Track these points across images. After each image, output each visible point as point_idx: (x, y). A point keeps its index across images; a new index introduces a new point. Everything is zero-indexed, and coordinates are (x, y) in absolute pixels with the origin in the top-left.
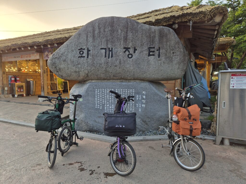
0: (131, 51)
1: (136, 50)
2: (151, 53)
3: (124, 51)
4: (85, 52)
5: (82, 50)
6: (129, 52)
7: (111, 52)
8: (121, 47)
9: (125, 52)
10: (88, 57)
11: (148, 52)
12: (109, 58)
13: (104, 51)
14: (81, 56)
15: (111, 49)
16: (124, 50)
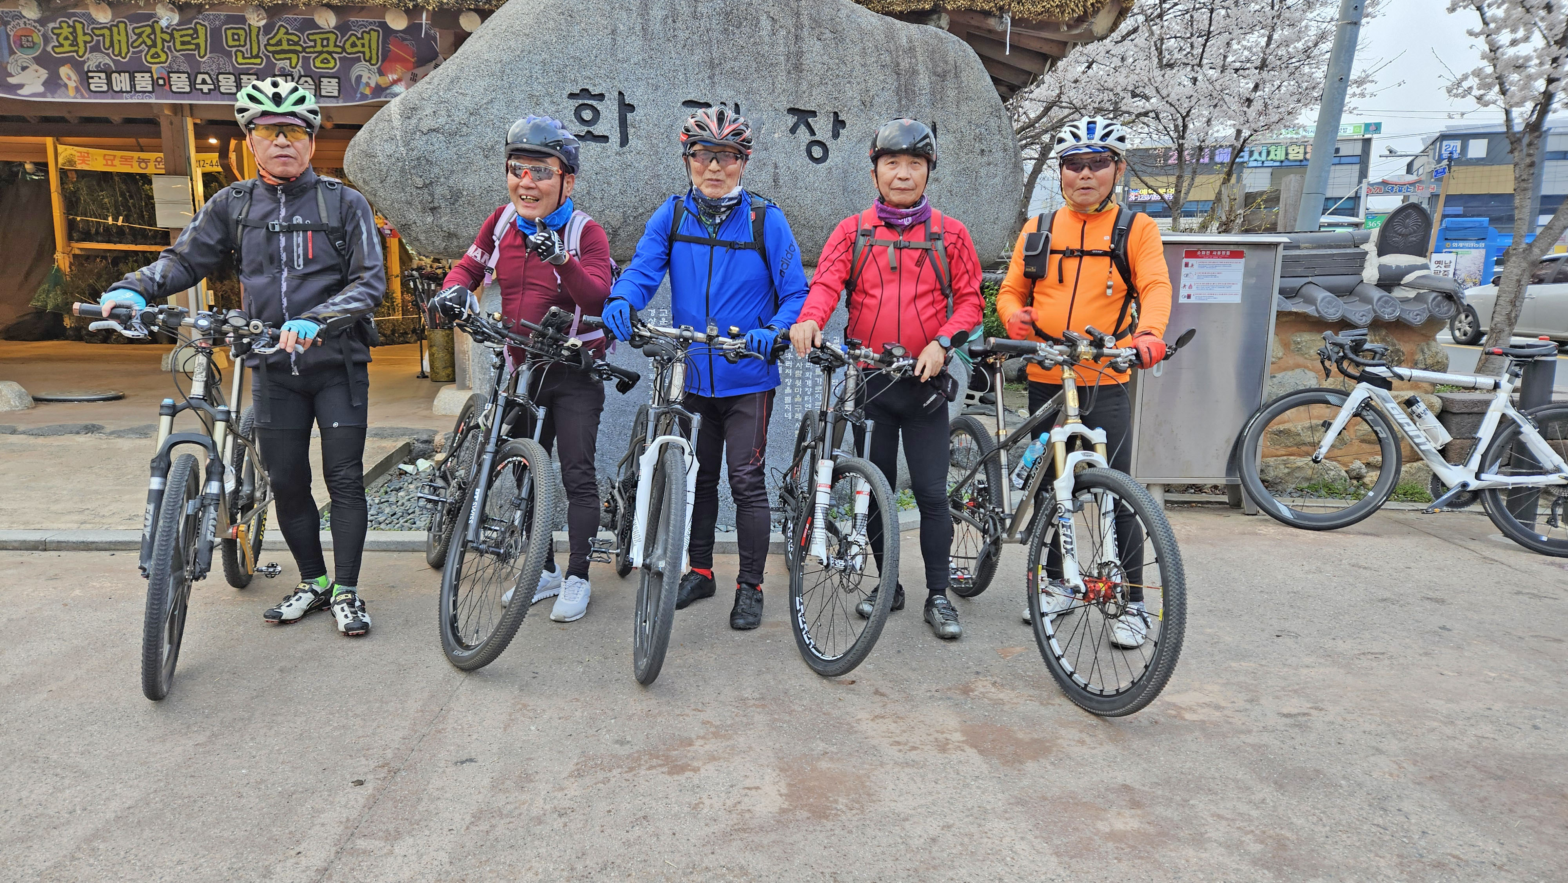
0: (822, 127)
1: (843, 124)
3: (791, 125)
4: (609, 110)
5: (590, 102)
6: (813, 133)
8: (777, 105)
9: (793, 130)
10: (624, 141)
14: (589, 132)
16: (791, 121)
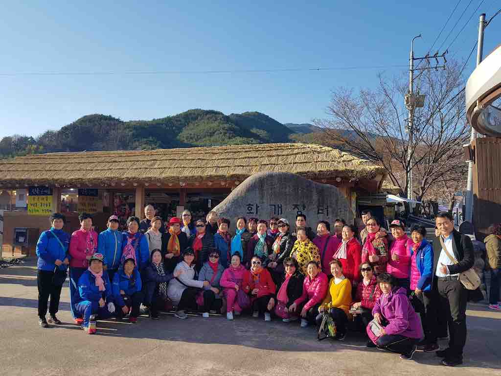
0: (301, 208)
1: (305, 207)
2: (320, 211)
5: (250, 206)
6: (298, 209)
7: (280, 209)
8: (290, 204)
9: (294, 209)
10: (257, 213)
11: (317, 210)
12: (278, 214)
13: (273, 207)
14: (250, 212)
15: (280, 206)
16: (293, 207)
